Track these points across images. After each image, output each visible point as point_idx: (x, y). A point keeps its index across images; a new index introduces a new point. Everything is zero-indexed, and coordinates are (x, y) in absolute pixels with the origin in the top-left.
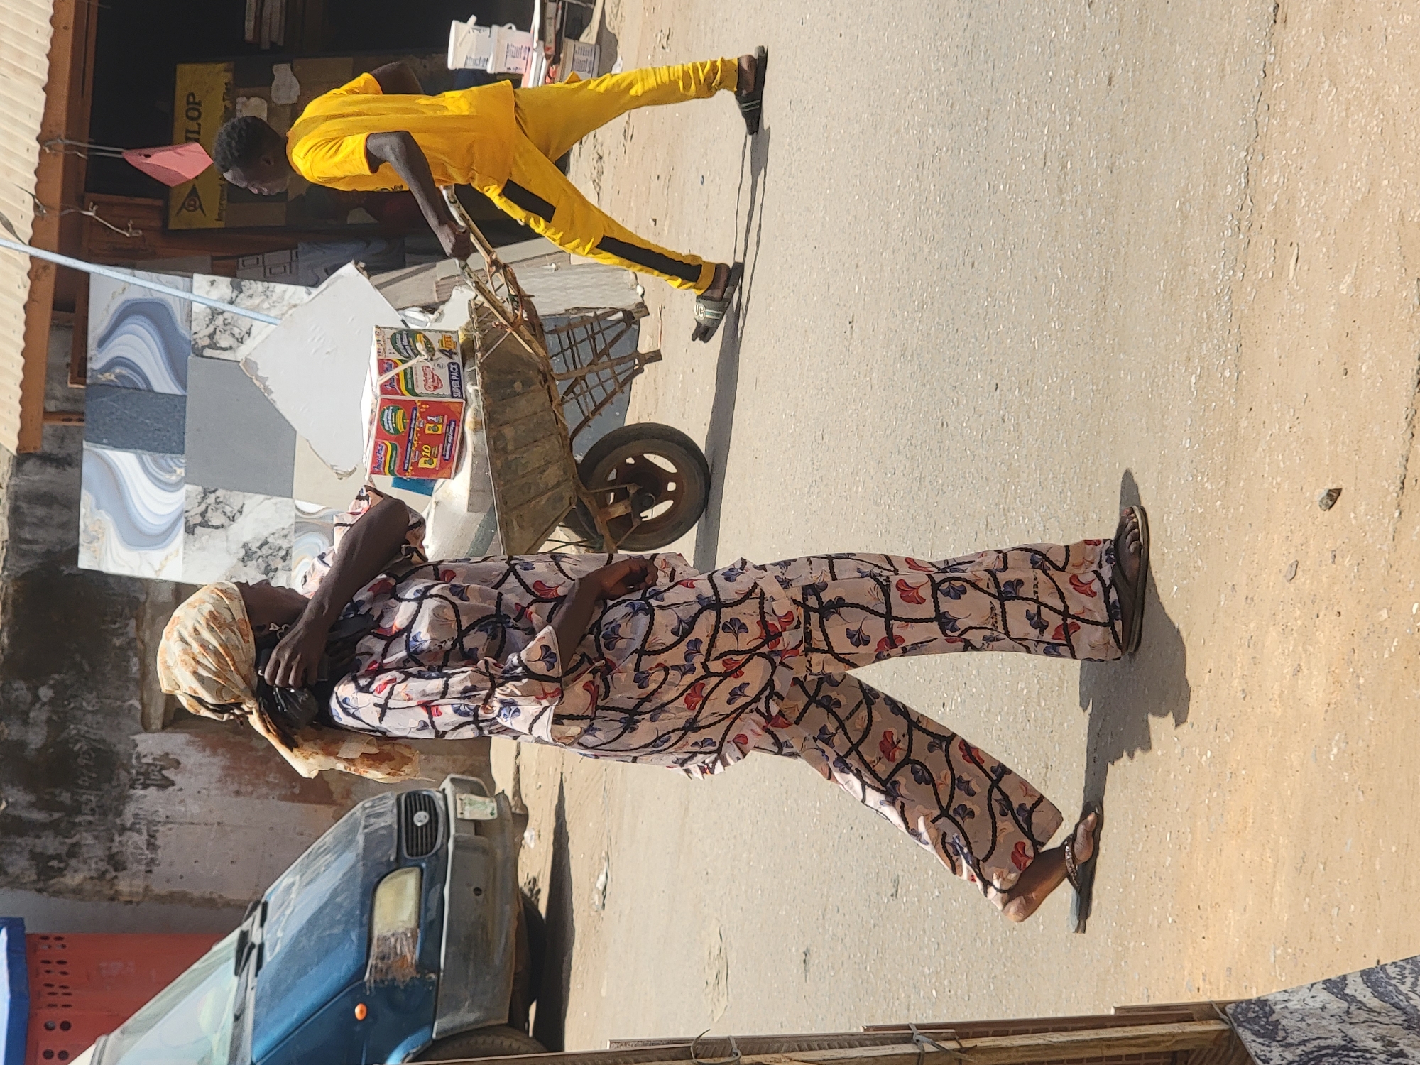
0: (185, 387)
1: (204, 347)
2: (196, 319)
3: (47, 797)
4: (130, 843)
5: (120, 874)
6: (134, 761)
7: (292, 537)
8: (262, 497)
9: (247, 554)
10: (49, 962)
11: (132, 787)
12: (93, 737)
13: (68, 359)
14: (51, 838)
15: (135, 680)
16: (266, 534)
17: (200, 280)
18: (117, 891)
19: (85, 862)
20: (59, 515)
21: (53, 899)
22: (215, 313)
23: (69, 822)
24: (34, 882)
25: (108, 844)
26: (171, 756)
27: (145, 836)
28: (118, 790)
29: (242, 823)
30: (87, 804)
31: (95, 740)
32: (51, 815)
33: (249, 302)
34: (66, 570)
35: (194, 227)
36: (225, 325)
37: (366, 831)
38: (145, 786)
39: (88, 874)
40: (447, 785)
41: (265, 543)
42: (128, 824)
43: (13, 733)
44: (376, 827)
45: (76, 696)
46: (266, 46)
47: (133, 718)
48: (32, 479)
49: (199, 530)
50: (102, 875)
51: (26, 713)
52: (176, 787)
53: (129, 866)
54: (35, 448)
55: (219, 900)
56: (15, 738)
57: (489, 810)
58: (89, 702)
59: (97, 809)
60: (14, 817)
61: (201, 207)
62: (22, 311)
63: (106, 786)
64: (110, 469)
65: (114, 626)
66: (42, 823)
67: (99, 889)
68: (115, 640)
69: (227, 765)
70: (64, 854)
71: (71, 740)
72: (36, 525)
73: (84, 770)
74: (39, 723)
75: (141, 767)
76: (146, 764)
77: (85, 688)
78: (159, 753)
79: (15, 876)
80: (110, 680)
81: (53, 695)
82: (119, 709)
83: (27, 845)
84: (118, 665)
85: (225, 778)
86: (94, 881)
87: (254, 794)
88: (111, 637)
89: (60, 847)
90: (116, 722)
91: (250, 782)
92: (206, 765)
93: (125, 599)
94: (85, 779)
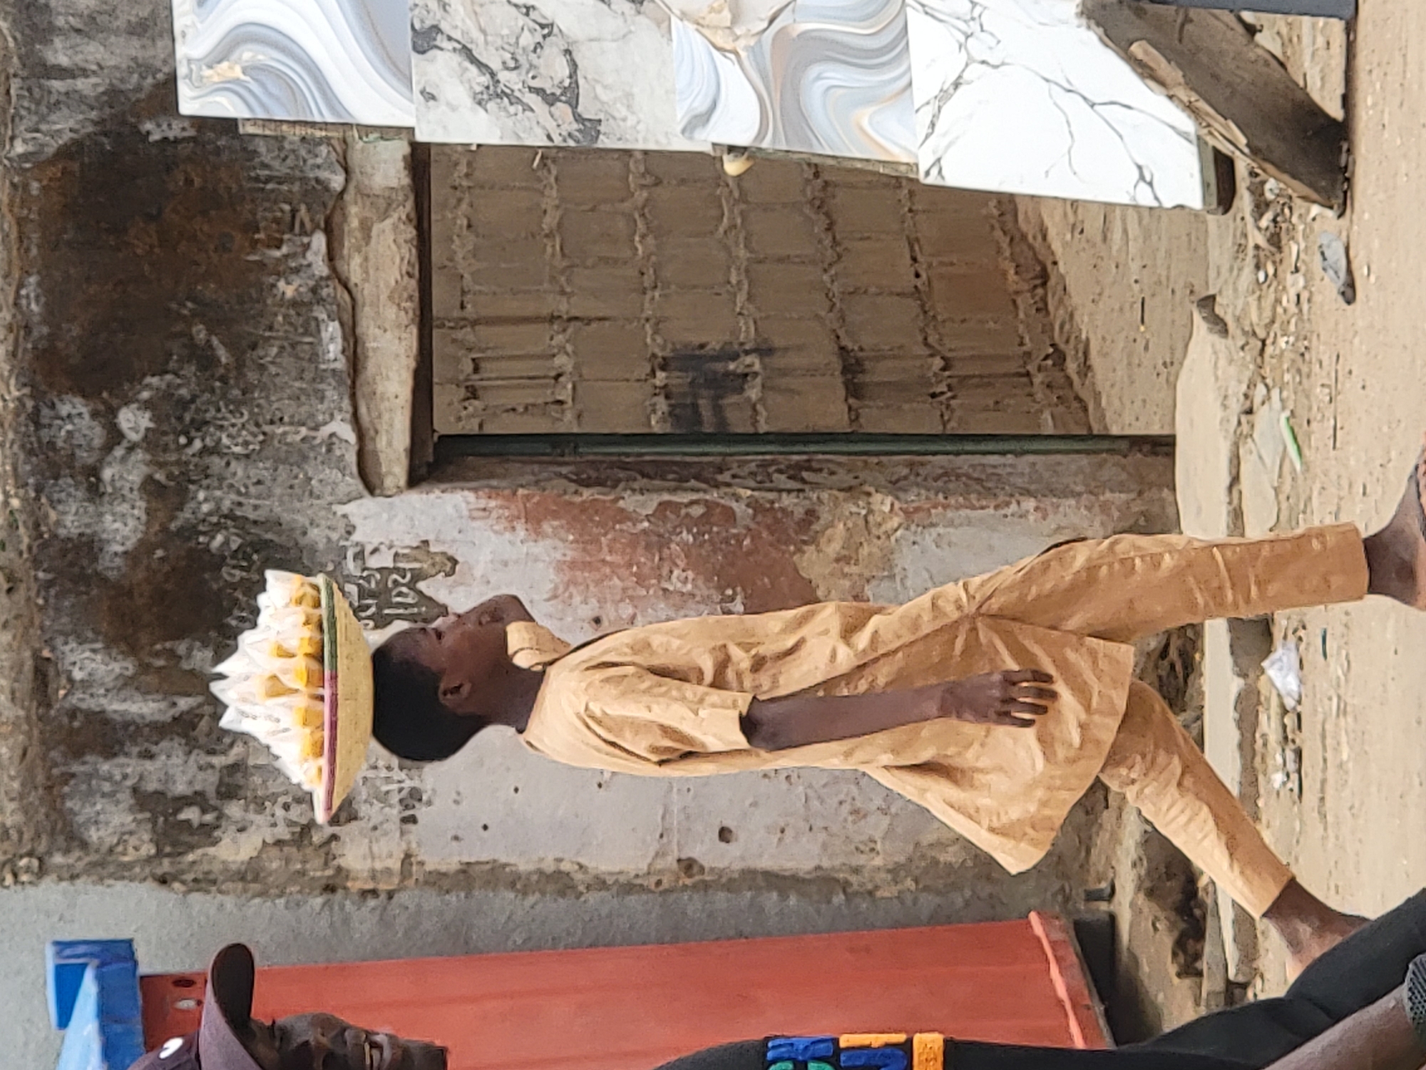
5: (345, 830)
6: (351, 566)
12: (252, 516)
14: (177, 760)
15: (335, 373)
18: (339, 869)
19: (261, 808)
21: (196, 897)
23: (214, 716)
24: (149, 860)
26: (433, 549)
31: (256, 523)
32: (174, 704)
34: (155, 130)
38: (382, 622)
39: (268, 834)
43: (68, 520)
45: (207, 423)
47: (340, 463)
50: (303, 834)
51: (94, 472)
53: (364, 811)
55: (579, 877)
56: (75, 532)
58: (235, 434)
60: (89, 715)
65: (277, 254)
66: (156, 722)
67: (299, 866)
68: (281, 284)
69: (568, 558)
70: (211, 791)
71: (201, 528)
72: (78, 31)
73: (239, 595)
74: (126, 492)
75: (367, 579)
76: (380, 570)
77: (221, 404)
78: (407, 542)
79: (104, 849)
80: (277, 380)
81: (151, 425)
82: (305, 446)
83: (125, 777)
84: (293, 346)
85: (566, 589)
86: (286, 849)
87: (639, 618)
88: (271, 280)
89: (201, 775)
90: (301, 476)
91: (626, 595)
92: (516, 562)
93: (296, 188)
94: (244, 614)
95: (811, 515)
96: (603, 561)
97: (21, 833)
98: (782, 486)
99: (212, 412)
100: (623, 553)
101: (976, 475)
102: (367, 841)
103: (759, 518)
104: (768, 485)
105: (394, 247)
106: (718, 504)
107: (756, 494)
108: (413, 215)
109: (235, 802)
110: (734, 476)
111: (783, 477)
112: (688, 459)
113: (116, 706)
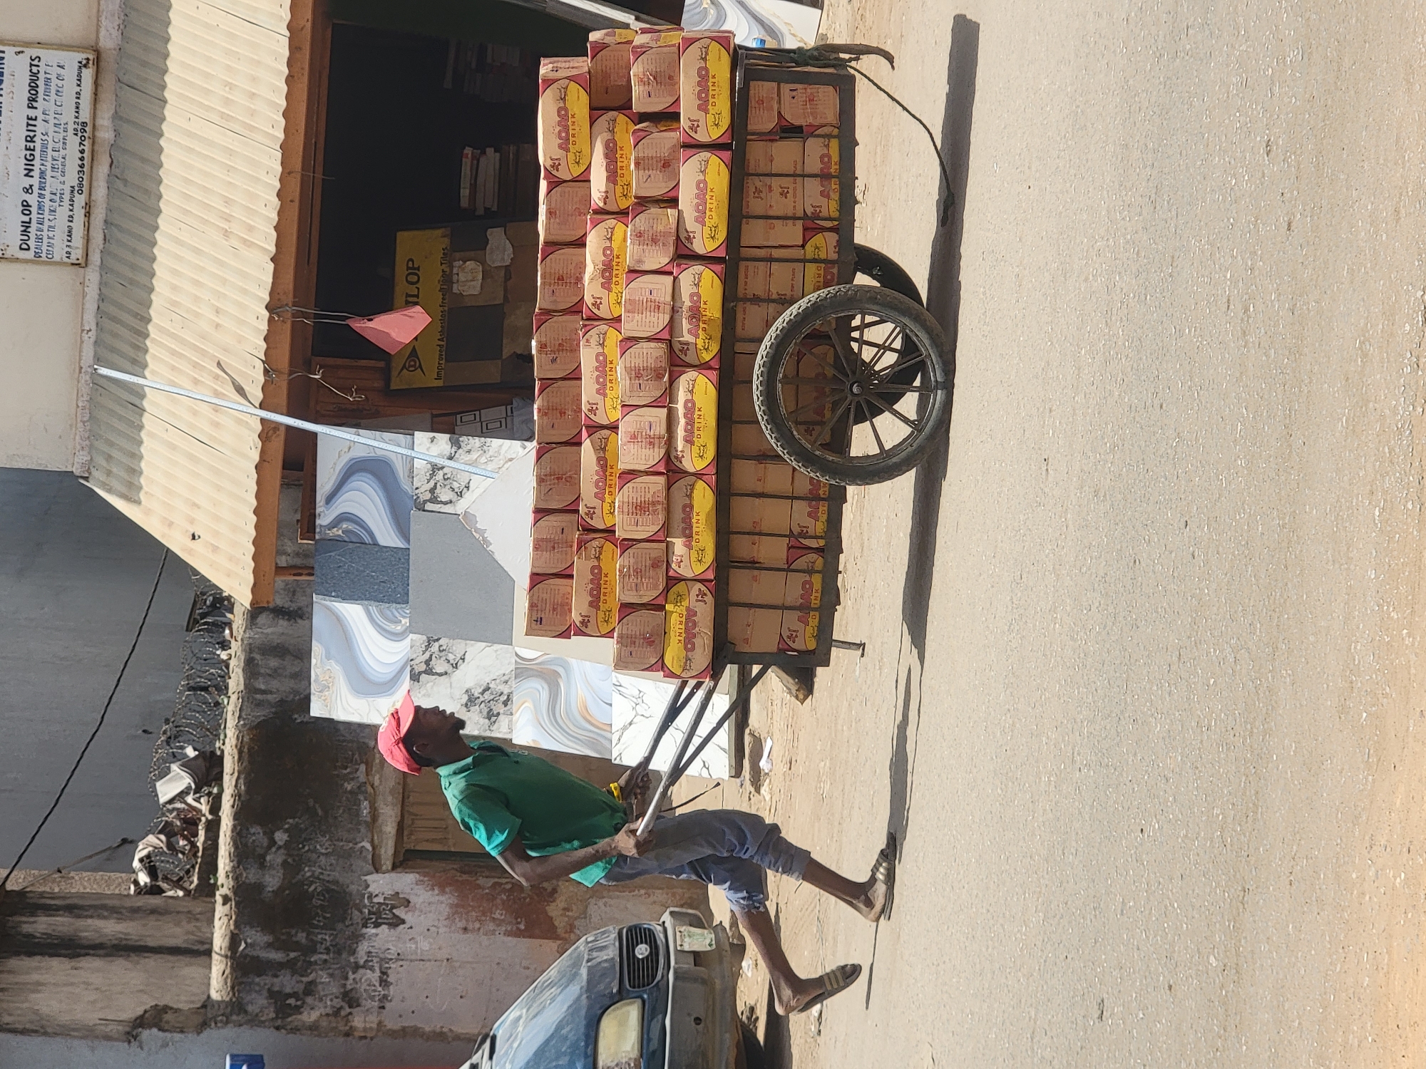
0: (408, 541)
1: (425, 502)
2: (417, 475)
3: (283, 937)
4: (363, 980)
5: (354, 1011)
6: (366, 901)
7: (513, 683)
8: (484, 644)
9: (470, 700)
11: (365, 926)
12: (327, 878)
13: (298, 516)
14: (288, 977)
15: (365, 822)
16: (488, 680)
17: (421, 437)
18: (351, 1027)
19: (321, 1000)
20: (291, 666)
21: (291, 1035)
22: (435, 468)
23: (305, 961)
24: (273, 1019)
25: (343, 982)
26: (401, 896)
27: (378, 974)
28: (352, 928)
29: (470, 960)
30: (322, 943)
31: (328, 882)
32: (288, 955)
33: (467, 458)
34: (299, 718)
35: (414, 386)
36: (445, 479)
37: (589, 964)
38: (377, 925)
39: (323, 1011)
40: (666, 917)
41: (488, 689)
42: (362, 962)
43: (250, 876)
44: (599, 960)
45: (310, 839)
46: (480, 212)
47: (365, 859)
48: (265, 631)
49: (424, 677)
50: (337, 1012)
51: (263, 857)
52: (406, 926)
53: (364, 1002)
54: (268, 602)
55: (449, 1034)
56: (253, 881)
57: (708, 941)
58: (323, 844)
59: (331, 948)
60: (253, 958)
61: (420, 366)
62: (255, 471)
63: (340, 926)
64: (339, 620)
65: (345, 772)
66: (279, 962)
67: (334, 1025)
68: (346, 784)
69: (455, 903)
70: (301, 992)
71: (306, 882)
72: (270, 675)
73: (319, 911)
74: (275, 866)
75: (373, 907)
76: (378, 903)
77: (318, 832)
78: (390, 893)
79: (254, 1014)
80: (342, 824)
81: (288, 839)
82: (351, 851)
83: (265, 984)
84: (349, 809)
85: (453, 915)
86: (330, 1017)
87: (481, 930)
88: (342, 782)
89: (297, 985)
90: (348, 863)
91: (477, 919)
92: (434, 903)
93: (355, 745)
94: (321, 919)
95: (554, 891)
96: (469, 905)
97: (219, 1006)
99: (314, 834)
100: (478, 902)
102: (363, 1016)
109: (310, 997)
113: (264, 955)
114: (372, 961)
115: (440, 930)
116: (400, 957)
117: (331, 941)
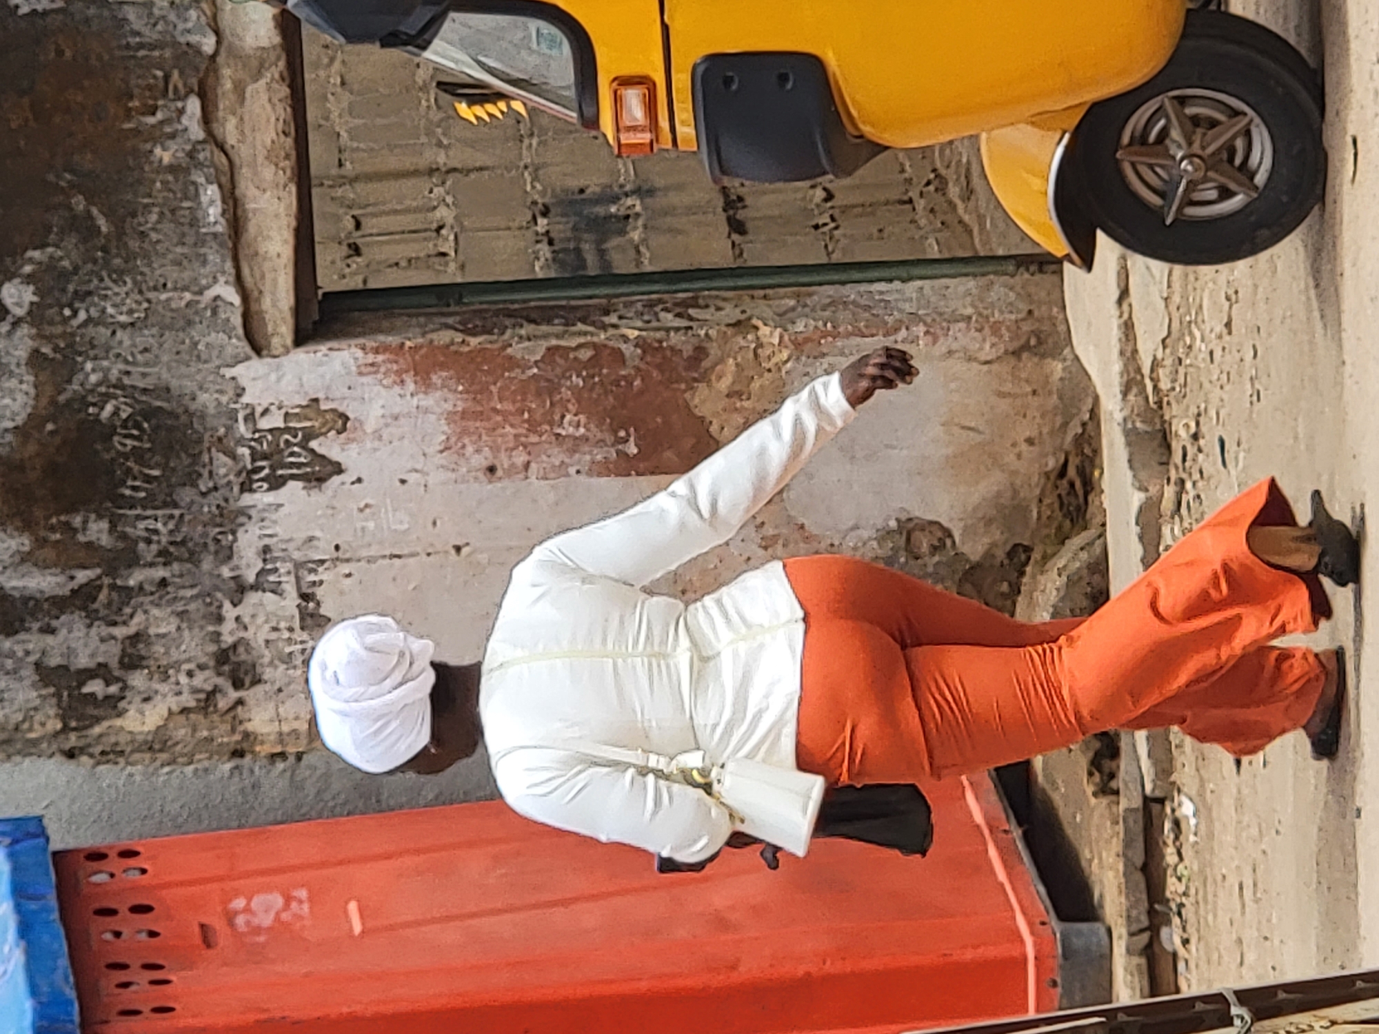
3: (56, 537)
4: (259, 620)
5: (249, 694)
6: (242, 428)
10: (112, 912)
11: (246, 487)
12: (141, 384)
14: (79, 630)
15: (215, 235)
18: (247, 735)
19: (165, 678)
21: (102, 768)
23: (113, 587)
24: (56, 734)
26: (323, 407)
27: (293, 599)
28: (215, 499)
30: (149, 542)
31: (145, 391)
32: (72, 578)
34: (23, 4)
38: (276, 483)
39: (174, 703)
42: (251, 578)
45: (89, 293)
47: (226, 326)
50: (208, 701)
52: (347, 477)
53: (268, 674)
58: (120, 303)
59: (172, 549)
63: (186, 495)
65: (151, 120)
66: (54, 597)
67: (205, 733)
68: (158, 151)
69: (460, 409)
70: (114, 663)
71: (90, 399)
73: (132, 464)
74: (13, 367)
75: (259, 441)
76: (271, 431)
77: (104, 274)
78: (297, 402)
79: (11, 727)
80: (160, 247)
81: (35, 299)
82: (190, 312)
83: (27, 653)
84: (173, 211)
85: (459, 439)
86: (192, 716)
87: (533, 466)
88: (148, 146)
89: (103, 647)
90: (187, 341)
91: (519, 442)
92: (409, 415)
93: (168, 53)
94: (137, 483)
95: (700, 352)
96: (495, 410)
98: (670, 325)
99: (96, 282)
100: (514, 402)
101: (863, 302)
102: (271, 705)
103: (649, 359)
104: (654, 324)
105: (268, 107)
106: (605, 346)
107: (644, 333)
108: (286, 74)
109: (139, 671)
110: (620, 318)
111: (670, 316)
112: (573, 303)
113: (14, 583)
114: (276, 570)
115: (431, 480)
116: (340, 554)
117: (171, 532)
